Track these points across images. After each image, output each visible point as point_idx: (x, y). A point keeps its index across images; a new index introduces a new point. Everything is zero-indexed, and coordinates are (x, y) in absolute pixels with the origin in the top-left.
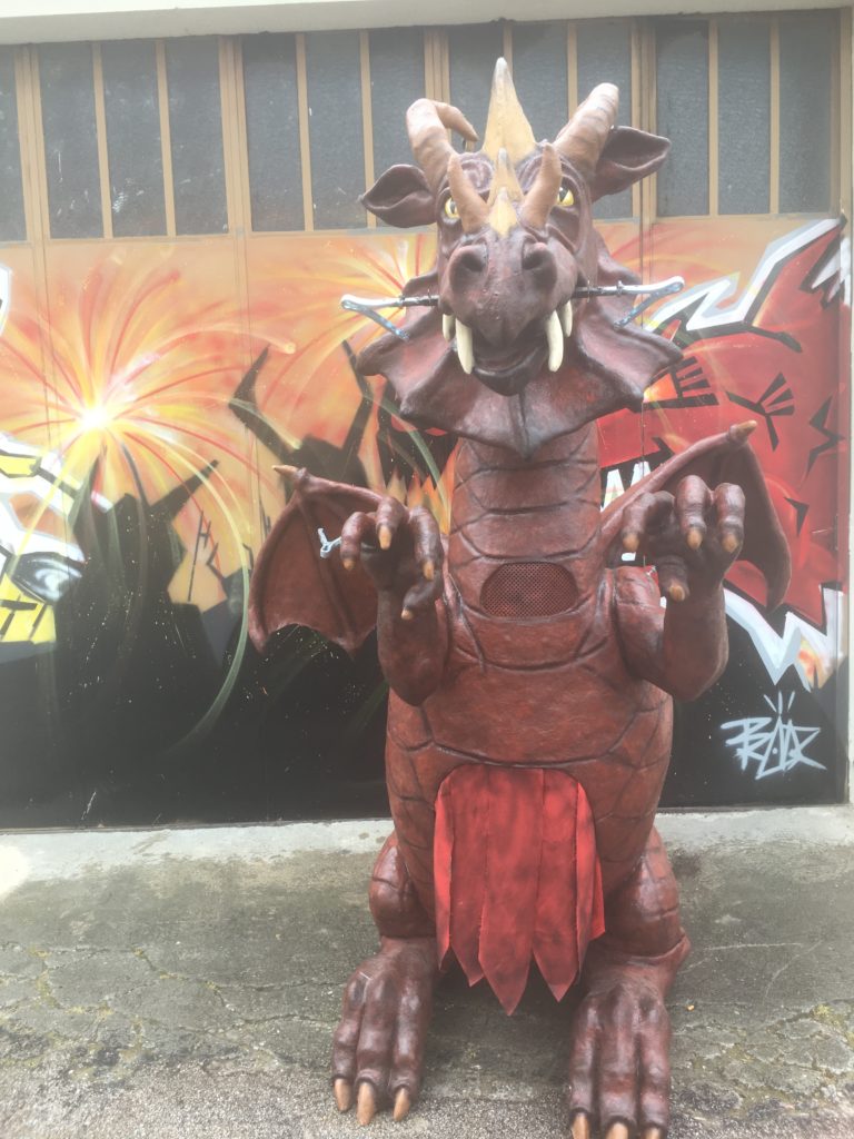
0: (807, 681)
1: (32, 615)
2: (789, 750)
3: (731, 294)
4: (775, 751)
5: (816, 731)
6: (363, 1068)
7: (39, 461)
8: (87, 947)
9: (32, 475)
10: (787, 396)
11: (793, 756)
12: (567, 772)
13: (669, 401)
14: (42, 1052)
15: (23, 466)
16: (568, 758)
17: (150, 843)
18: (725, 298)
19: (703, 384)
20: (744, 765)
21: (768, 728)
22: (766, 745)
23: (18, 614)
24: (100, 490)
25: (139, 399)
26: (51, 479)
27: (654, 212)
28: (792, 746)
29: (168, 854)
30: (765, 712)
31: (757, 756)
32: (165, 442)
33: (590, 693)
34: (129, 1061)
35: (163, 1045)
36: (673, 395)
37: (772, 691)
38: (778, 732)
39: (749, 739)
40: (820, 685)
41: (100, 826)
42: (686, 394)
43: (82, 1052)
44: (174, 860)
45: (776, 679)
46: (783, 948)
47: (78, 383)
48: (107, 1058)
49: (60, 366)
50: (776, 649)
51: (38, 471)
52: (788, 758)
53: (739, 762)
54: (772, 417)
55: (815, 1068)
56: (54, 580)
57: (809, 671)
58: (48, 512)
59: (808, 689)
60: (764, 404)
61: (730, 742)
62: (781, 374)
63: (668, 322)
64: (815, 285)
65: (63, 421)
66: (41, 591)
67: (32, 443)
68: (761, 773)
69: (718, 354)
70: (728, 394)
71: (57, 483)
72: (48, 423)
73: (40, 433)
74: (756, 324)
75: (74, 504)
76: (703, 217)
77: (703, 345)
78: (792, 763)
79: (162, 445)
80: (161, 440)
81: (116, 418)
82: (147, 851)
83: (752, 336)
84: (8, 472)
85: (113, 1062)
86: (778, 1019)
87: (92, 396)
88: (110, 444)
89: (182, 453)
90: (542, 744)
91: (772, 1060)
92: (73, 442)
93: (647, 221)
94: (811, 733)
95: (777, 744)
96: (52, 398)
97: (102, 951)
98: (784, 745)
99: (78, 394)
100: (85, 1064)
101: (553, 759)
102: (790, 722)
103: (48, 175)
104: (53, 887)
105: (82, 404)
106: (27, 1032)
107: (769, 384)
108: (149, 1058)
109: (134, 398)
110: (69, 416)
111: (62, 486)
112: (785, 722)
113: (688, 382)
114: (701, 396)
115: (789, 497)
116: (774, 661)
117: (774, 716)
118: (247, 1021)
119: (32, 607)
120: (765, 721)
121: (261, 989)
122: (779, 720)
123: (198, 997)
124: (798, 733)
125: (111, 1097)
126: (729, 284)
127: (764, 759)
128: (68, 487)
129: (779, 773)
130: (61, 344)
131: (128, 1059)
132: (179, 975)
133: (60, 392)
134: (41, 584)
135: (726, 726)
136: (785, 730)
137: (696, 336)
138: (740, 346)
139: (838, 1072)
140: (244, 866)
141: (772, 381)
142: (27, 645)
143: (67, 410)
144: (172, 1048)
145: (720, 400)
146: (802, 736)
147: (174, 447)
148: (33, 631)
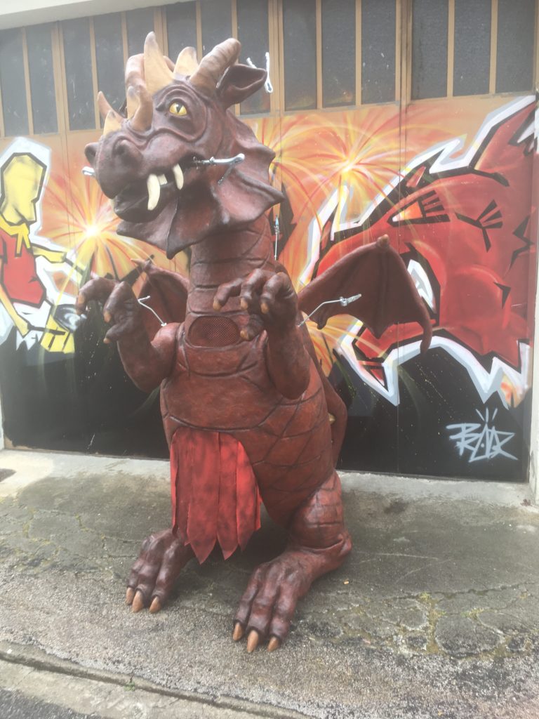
0: (506, 402)
1: (64, 337)
2: (492, 446)
3: (461, 149)
4: (483, 445)
5: (511, 435)
6: (140, 583)
7: (65, 254)
8: (57, 511)
9: (63, 262)
10: (498, 215)
11: (494, 450)
12: (232, 435)
13: (417, 219)
14: (8, 556)
15: (57, 257)
16: (232, 427)
17: (115, 465)
18: (458, 150)
19: (440, 208)
20: (461, 452)
21: (479, 431)
22: (476, 441)
23: (57, 337)
24: (96, 272)
25: (114, 220)
26: (71, 264)
27: (409, 97)
28: (494, 443)
29: (121, 471)
30: (477, 420)
31: (470, 448)
32: (127, 244)
33: (245, 392)
34: (44, 566)
35: (63, 561)
36: (419, 215)
37: (482, 407)
38: (485, 433)
39: (464, 436)
40: (515, 406)
41: (97, 453)
42: (428, 215)
43: (26, 558)
44: (122, 474)
45: (484, 399)
46: (425, 559)
47: (83, 211)
48: (35, 564)
49: (75, 202)
50: (484, 381)
51: (65, 260)
52: (492, 451)
53: (457, 450)
54: (487, 230)
55: (398, 625)
56: (74, 319)
57: (508, 396)
58: (71, 282)
59: (507, 407)
60: (481, 221)
61: (453, 437)
62: (494, 201)
63: (417, 168)
64: (519, 141)
65: (77, 232)
66: (67, 325)
67: (62, 245)
68: (472, 459)
69: (450, 188)
70: (456, 214)
71: (74, 266)
72: (69, 234)
73: (65, 239)
74: (477, 168)
75: (83, 278)
76: (443, 98)
77: (440, 182)
78: (494, 454)
79: (125, 245)
80: (124, 243)
81: (103, 231)
82: (112, 468)
83: (474, 176)
84: (51, 260)
85: (36, 565)
86: (394, 596)
87: (91, 219)
88: (99, 245)
89: (134, 250)
90: (217, 418)
91: (374, 616)
92: (82, 244)
93: (404, 103)
94: (507, 436)
95: (484, 441)
96: (71, 220)
97: (62, 514)
98: (489, 443)
99: (84, 217)
100: (23, 564)
101: (224, 427)
102: (494, 428)
103: (68, 95)
104: (58, 481)
105: (86, 224)
106: (7, 546)
107: (485, 208)
108: (54, 566)
109: (112, 219)
110: (80, 230)
111: (77, 268)
112: (490, 427)
113: (430, 207)
114: (438, 216)
115: (497, 282)
116: (483, 388)
117: (483, 423)
118: (110, 556)
119: (63, 333)
120: (477, 426)
121: (125, 542)
122: (486, 426)
123: (93, 541)
124: (499, 435)
125: (26, 580)
126: (459, 142)
127: (475, 450)
128: (79, 268)
129: (485, 460)
130: (75, 189)
131: (43, 565)
132: (91, 530)
133: (75, 216)
134: (67, 321)
135: (450, 427)
136: (490, 433)
137: (436, 177)
138: (466, 183)
139: (410, 629)
140: (155, 481)
141: (487, 206)
142: (61, 354)
143: (78, 226)
144: (67, 563)
145: (451, 218)
146: (501, 438)
147: (131, 247)
148: (64, 347)
